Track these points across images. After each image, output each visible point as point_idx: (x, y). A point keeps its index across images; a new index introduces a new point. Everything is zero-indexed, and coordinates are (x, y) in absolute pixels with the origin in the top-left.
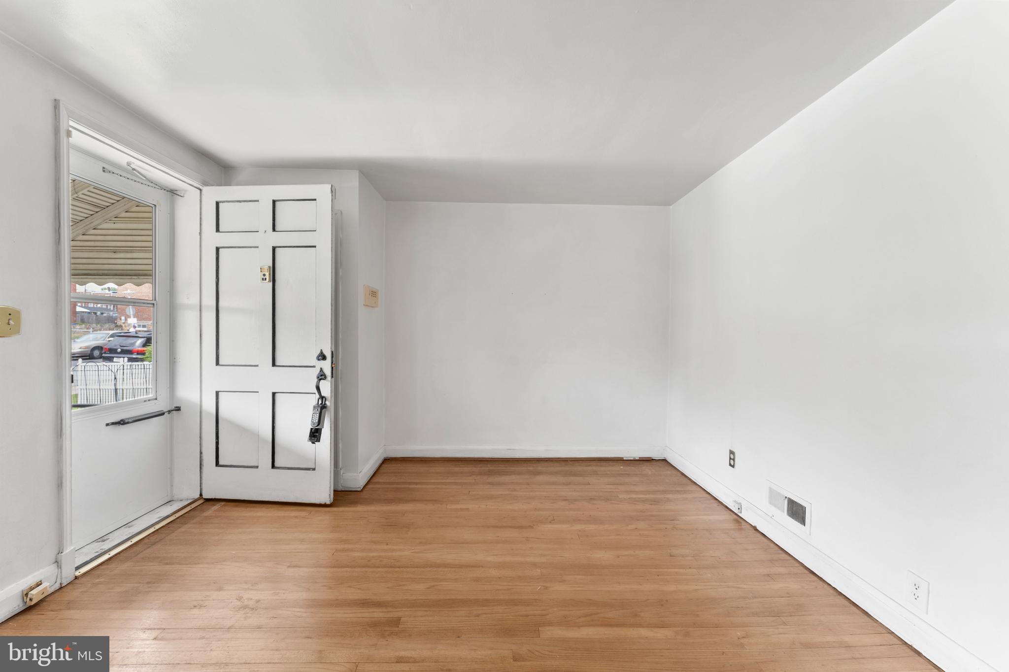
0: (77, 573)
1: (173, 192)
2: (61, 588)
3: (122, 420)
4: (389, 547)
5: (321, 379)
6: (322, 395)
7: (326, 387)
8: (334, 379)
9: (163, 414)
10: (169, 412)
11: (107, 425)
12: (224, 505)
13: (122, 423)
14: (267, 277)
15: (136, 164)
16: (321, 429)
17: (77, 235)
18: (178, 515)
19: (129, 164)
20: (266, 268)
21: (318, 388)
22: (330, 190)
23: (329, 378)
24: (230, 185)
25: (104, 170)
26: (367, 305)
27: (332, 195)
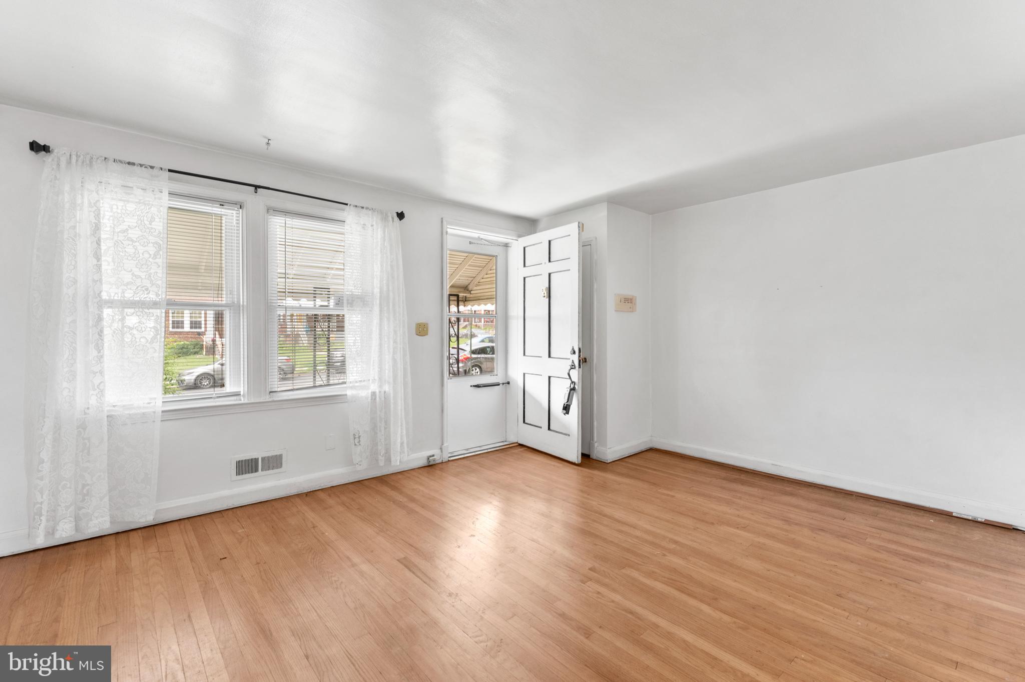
0: (450, 459)
1: (506, 245)
2: (442, 463)
3: (478, 385)
4: (588, 496)
5: (572, 368)
6: (573, 380)
7: (575, 375)
8: (581, 369)
9: (499, 385)
10: (503, 384)
11: (471, 386)
12: (526, 450)
13: (478, 386)
14: (545, 295)
15: (482, 236)
16: (570, 405)
17: (484, 276)
18: (501, 448)
19: (479, 237)
20: (544, 288)
21: (569, 374)
22: (577, 226)
23: (577, 368)
24: (536, 233)
25: (470, 243)
26: (617, 311)
27: (579, 230)
